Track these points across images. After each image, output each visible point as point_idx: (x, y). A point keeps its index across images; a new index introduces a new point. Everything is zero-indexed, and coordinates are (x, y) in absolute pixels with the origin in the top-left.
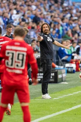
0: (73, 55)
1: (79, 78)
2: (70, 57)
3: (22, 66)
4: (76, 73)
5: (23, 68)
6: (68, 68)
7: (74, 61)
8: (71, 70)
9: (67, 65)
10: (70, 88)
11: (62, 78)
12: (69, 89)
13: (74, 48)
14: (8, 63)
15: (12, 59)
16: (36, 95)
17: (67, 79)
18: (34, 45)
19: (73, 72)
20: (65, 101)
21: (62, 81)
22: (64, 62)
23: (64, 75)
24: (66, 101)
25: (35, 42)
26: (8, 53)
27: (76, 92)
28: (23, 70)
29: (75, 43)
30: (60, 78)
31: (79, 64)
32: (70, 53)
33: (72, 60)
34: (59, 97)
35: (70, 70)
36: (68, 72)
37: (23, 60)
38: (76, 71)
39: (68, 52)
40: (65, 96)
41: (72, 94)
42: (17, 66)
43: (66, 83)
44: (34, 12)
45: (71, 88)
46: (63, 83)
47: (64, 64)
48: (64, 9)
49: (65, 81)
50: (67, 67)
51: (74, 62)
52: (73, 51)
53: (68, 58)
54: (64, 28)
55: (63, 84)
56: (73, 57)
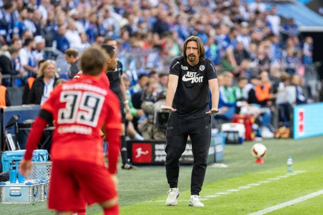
0: (239, 104)
1: (251, 155)
2: (232, 110)
3: (92, 120)
4: (245, 144)
5: (95, 124)
6: (228, 132)
7: (241, 118)
8: (235, 137)
9: (226, 127)
10: (231, 177)
11: (215, 155)
12: (230, 180)
13: (241, 89)
14: (63, 114)
15: (73, 106)
16: (158, 191)
17: (226, 158)
18: (154, 83)
19: (239, 141)
20: (220, 206)
21: (215, 161)
22: (220, 121)
23: (220, 149)
24: (225, 206)
25: (156, 76)
26: (66, 96)
27: (246, 184)
28: (94, 129)
29: (243, 79)
30: (211, 155)
31: (251, 124)
32: (232, 101)
33: (237, 116)
34: (208, 196)
35: (231, 137)
36: (227, 142)
37: (95, 109)
38: (246, 140)
39: (228, 99)
40: (220, 193)
41: (236, 190)
42: (82, 117)
43: (223, 166)
44: (154, 11)
45: (235, 177)
46: (216, 165)
47: (218, 123)
48: (220, 6)
49: (220, 162)
50: (225, 132)
51: (241, 121)
52: (239, 95)
53: (227, 112)
54: (220, 46)
55: (217, 168)
56: (238, 110)
